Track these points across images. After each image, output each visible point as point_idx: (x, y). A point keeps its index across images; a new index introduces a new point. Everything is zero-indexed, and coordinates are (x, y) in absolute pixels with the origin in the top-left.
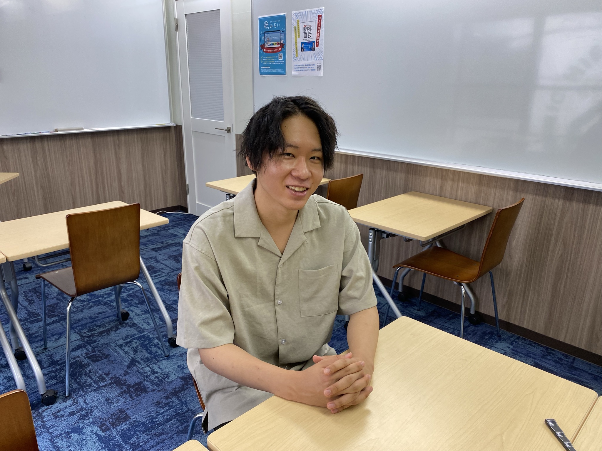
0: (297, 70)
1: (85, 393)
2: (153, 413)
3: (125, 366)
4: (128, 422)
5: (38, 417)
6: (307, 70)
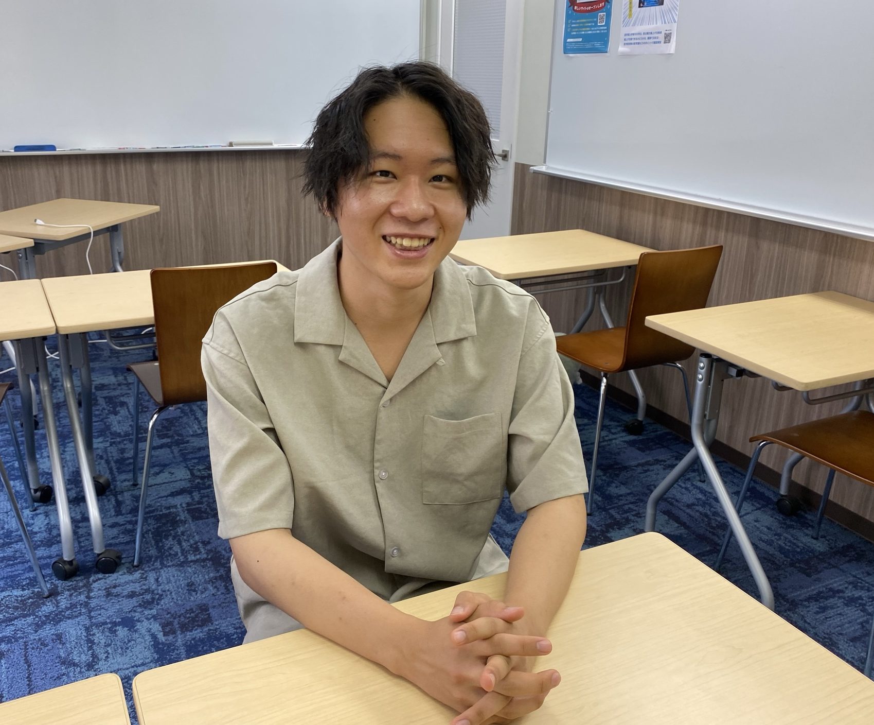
0: (628, 44)
1: (163, 565)
4: (206, 629)
5: (85, 589)
6: (646, 43)
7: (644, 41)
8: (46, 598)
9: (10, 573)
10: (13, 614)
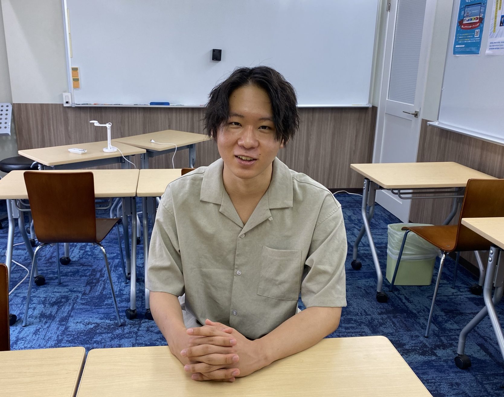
0: (492, 49)
5: (138, 325)
8: (120, 326)
9: (107, 312)
10: (103, 331)
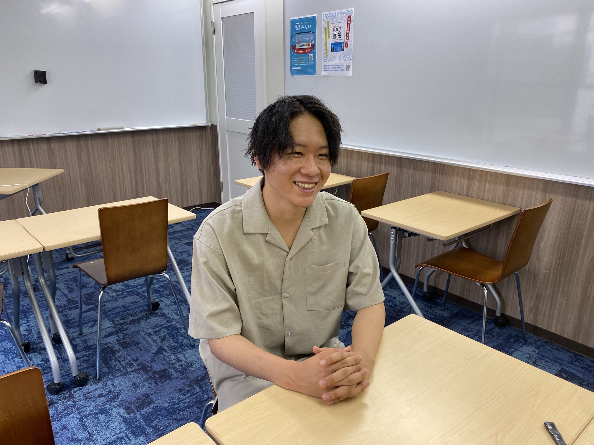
0: (326, 71)
1: (114, 377)
2: (174, 400)
3: (152, 353)
4: (151, 407)
6: (336, 70)
7: (335, 69)
